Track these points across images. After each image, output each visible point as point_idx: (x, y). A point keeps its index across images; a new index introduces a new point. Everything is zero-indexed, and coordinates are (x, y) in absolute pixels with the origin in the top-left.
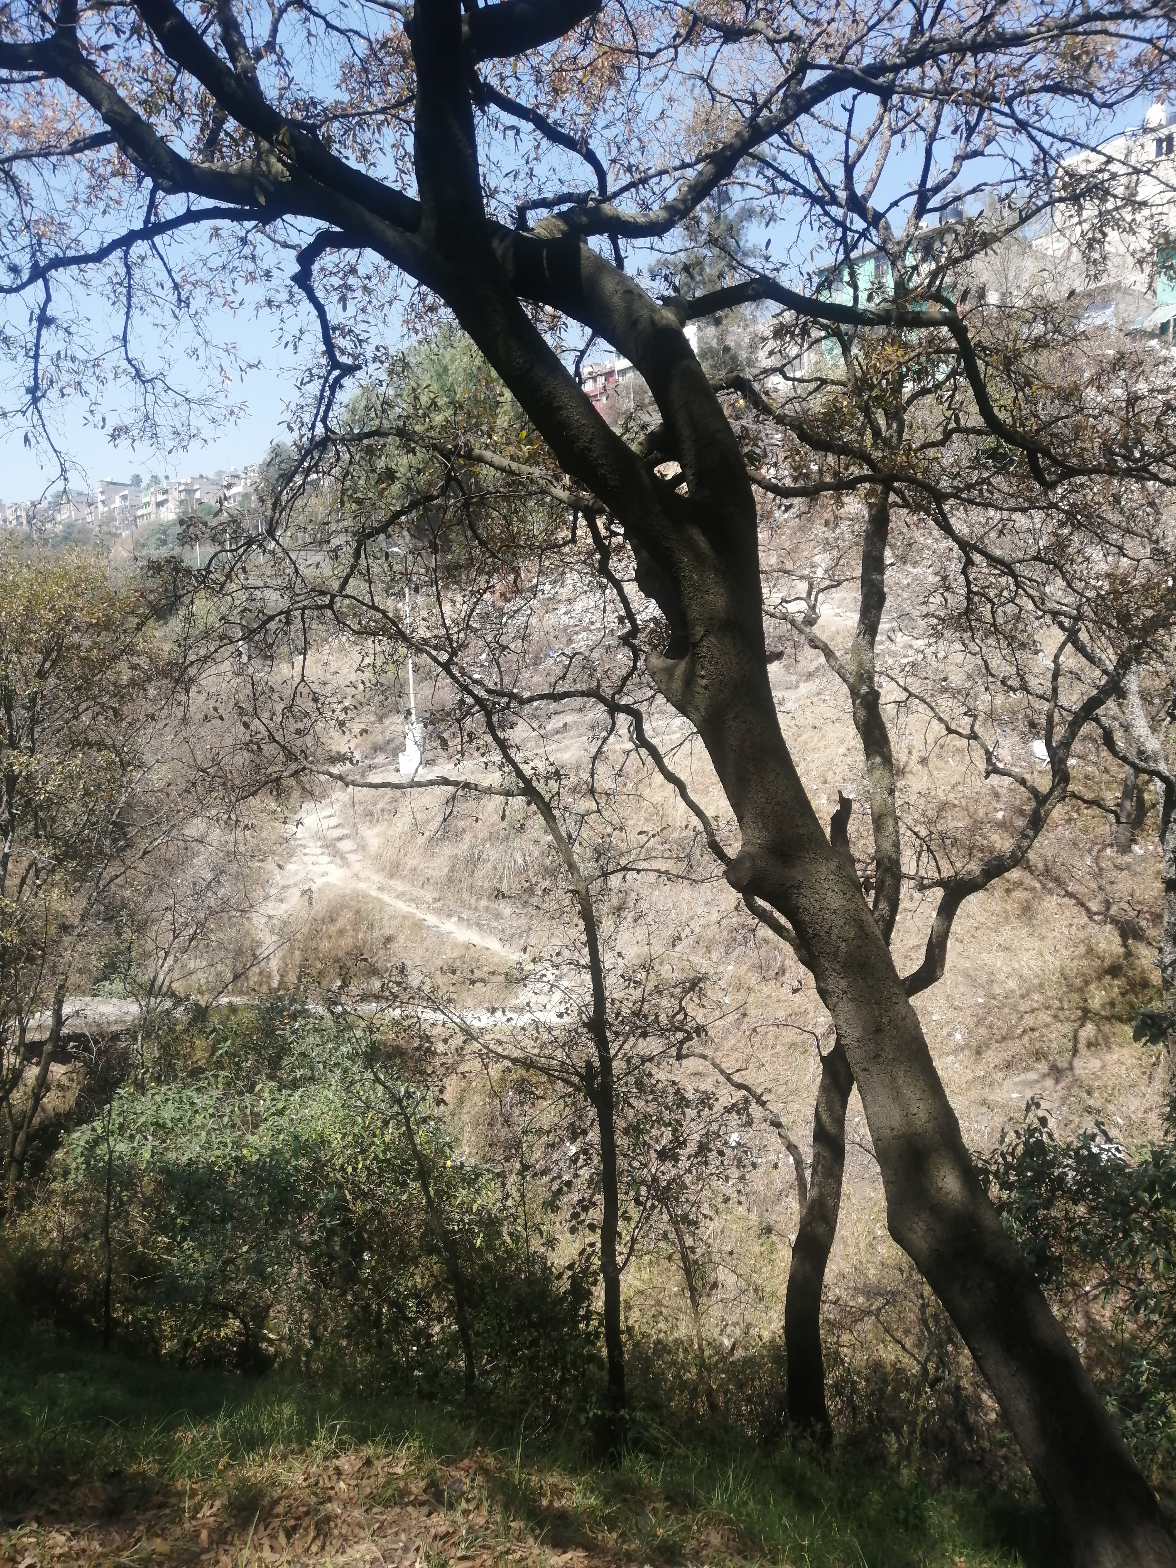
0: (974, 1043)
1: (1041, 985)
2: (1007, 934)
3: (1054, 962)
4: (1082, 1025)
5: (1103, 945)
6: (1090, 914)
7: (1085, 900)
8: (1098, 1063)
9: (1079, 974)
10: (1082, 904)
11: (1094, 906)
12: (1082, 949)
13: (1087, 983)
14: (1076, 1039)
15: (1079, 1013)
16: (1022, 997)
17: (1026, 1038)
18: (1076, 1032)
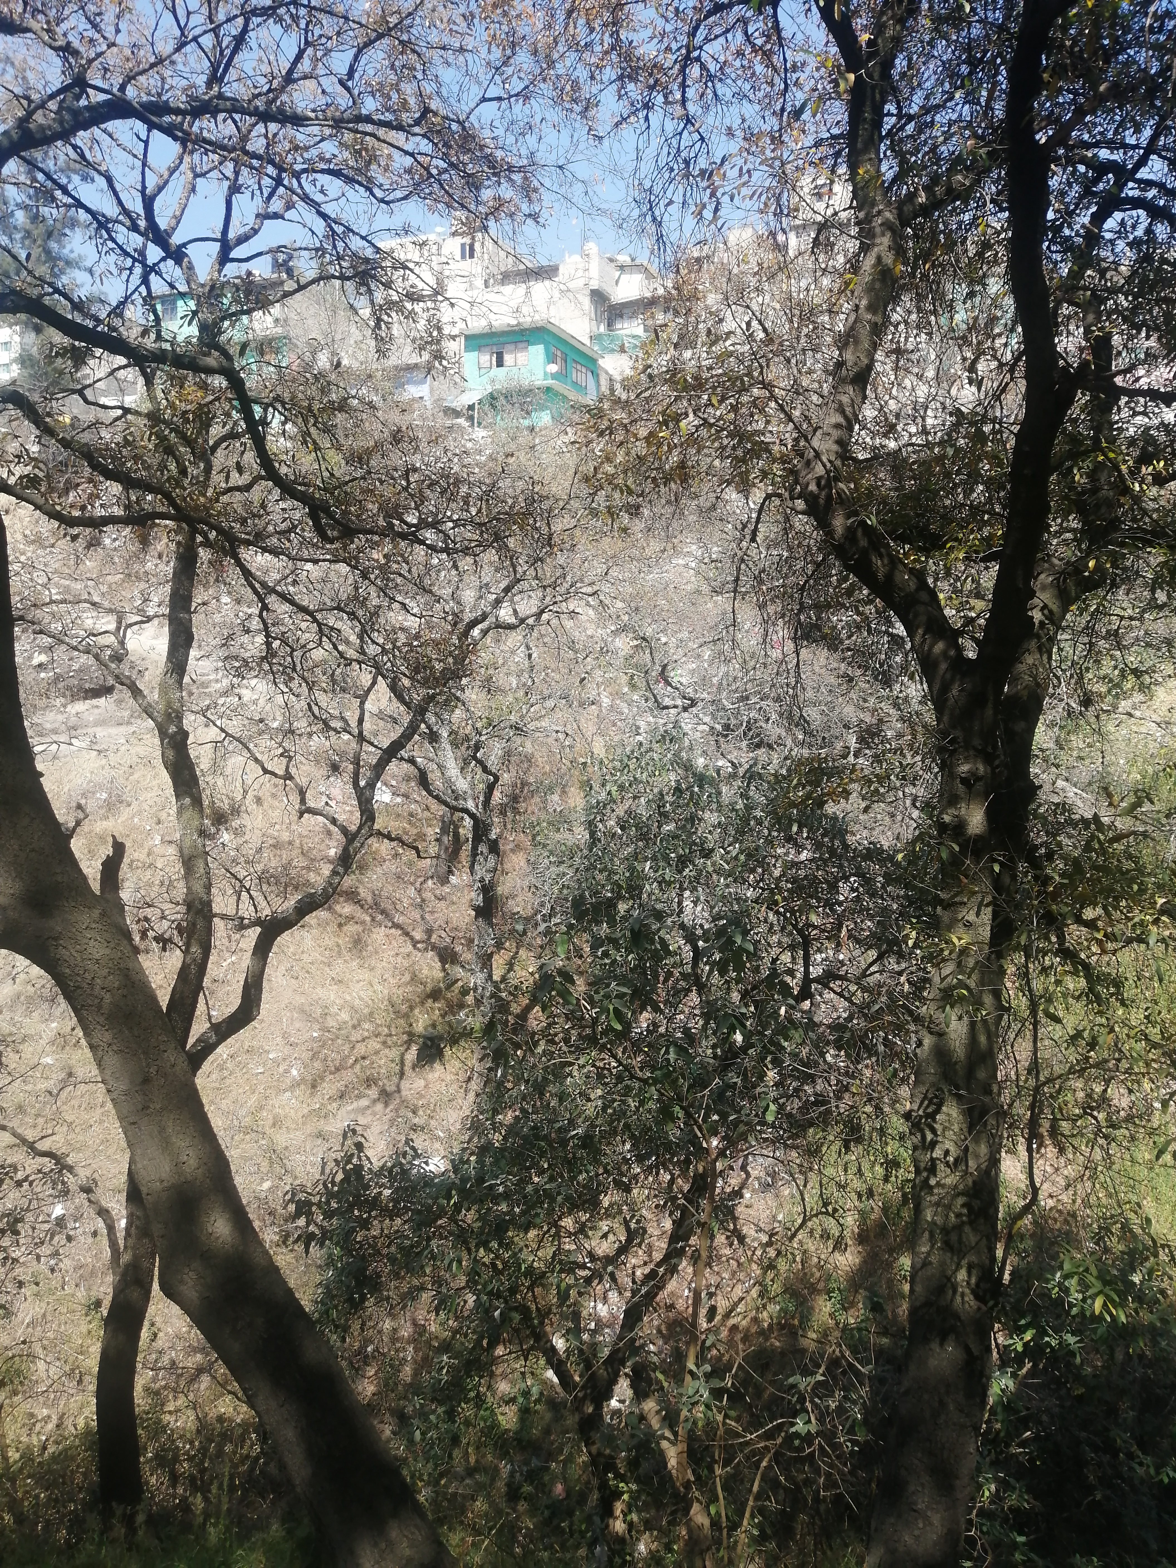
0: (309, 1078)
1: (371, 1014)
2: (339, 966)
3: (383, 991)
4: (408, 1049)
5: (425, 972)
6: (415, 943)
7: (410, 929)
8: (422, 1083)
9: (406, 1000)
10: (407, 934)
11: (418, 935)
12: (407, 977)
13: (411, 1008)
14: (402, 1063)
15: (405, 1038)
16: (354, 1027)
17: (358, 1066)
18: (402, 1056)
